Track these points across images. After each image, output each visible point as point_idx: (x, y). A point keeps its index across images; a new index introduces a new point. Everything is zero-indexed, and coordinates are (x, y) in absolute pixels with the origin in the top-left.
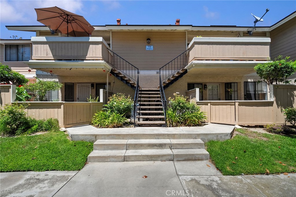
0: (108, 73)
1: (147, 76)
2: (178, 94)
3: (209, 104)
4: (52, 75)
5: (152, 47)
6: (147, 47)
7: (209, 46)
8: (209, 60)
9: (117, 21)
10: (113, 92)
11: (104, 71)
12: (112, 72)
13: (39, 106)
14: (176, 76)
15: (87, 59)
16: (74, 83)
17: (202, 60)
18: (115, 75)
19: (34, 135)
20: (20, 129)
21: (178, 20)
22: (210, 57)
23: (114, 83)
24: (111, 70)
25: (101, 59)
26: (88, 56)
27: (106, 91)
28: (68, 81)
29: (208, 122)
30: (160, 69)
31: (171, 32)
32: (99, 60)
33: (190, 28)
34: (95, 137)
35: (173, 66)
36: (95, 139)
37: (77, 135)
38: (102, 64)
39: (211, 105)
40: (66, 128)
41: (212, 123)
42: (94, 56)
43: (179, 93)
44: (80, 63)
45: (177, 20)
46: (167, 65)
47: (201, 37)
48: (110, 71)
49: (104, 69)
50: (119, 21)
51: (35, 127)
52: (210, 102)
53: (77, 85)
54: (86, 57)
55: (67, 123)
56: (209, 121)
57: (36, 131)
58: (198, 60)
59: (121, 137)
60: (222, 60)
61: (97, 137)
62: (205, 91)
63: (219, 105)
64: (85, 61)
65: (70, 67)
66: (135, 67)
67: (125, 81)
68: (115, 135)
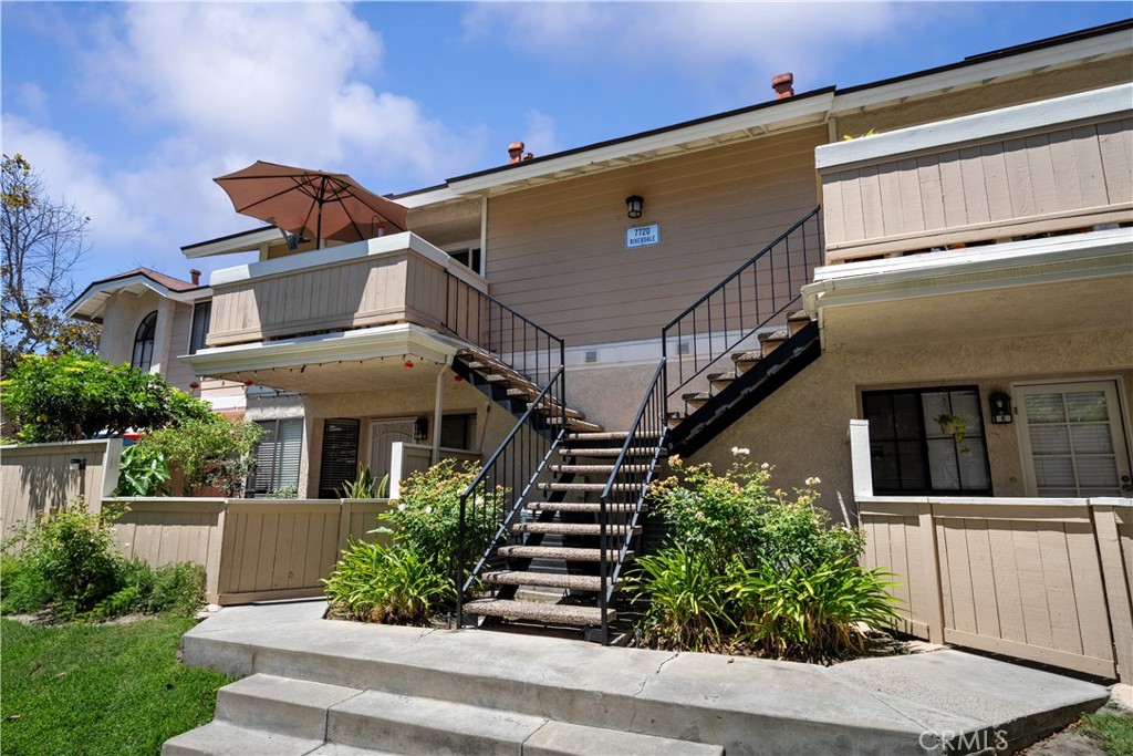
0: (443, 370)
1: (633, 368)
2: (743, 454)
3: (925, 519)
4: (278, 392)
5: (654, 231)
6: (631, 234)
7: (914, 172)
8: (928, 250)
9: (510, 151)
10: (483, 450)
11: (410, 365)
12: (460, 367)
13: (165, 512)
14: (752, 360)
15: (356, 323)
16: (359, 421)
17: (881, 257)
18: (471, 375)
19: (111, 624)
20: (76, 597)
21: (780, 80)
22: (929, 231)
23: (489, 410)
24: (455, 358)
25: (402, 316)
26: (361, 311)
27: (431, 451)
28: (334, 412)
29: (927, 641)
30: (664, 330)
31: (746, 143)
32: (395, 322)
33: (825, 103)
34: (251, 657)
35: (733, 310)
36: (249, 668)
37: (199, 639)
38: (398, 339)
39: (935, 522)
40: (224, 606)
41: (956, 647)
42: (380, 308)
43: (747, 451)
44: (328, 341)
45: (776, 81)
46: (701, 311)
47: (877, 135)
48: (450, 361)
49: (407, 359)
50: (514, 152)
51: (120, 597)
52: (931, 508)
53: (371, 425)
54: (353, 319)
55: (234, 588)
56: (936, 634)
57: (124, 610)
58: (847, 261)
59: (338, 673)
60: (1015, 239)
61: (259, 659)
62: (997, 429)
63: (986, 525)
64: (348, 334)
65: (301, 363)
66: (550, 335)
67: (509, 402)
68: (318, 661)
